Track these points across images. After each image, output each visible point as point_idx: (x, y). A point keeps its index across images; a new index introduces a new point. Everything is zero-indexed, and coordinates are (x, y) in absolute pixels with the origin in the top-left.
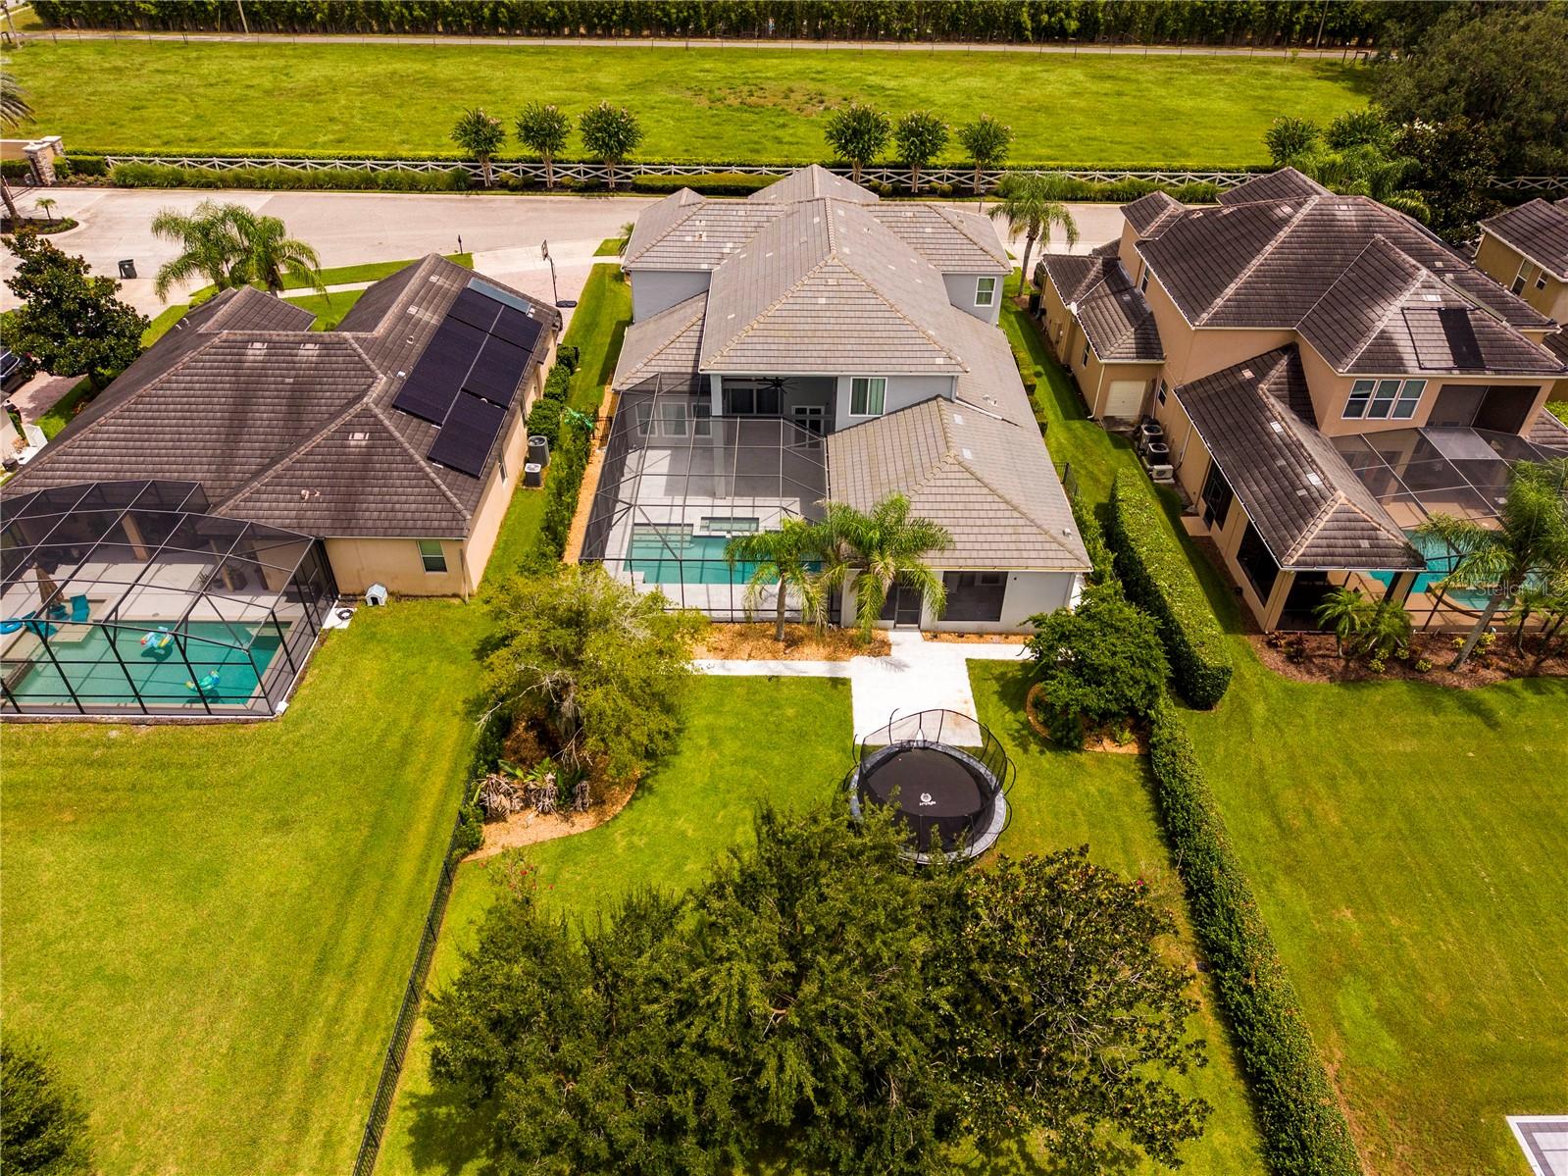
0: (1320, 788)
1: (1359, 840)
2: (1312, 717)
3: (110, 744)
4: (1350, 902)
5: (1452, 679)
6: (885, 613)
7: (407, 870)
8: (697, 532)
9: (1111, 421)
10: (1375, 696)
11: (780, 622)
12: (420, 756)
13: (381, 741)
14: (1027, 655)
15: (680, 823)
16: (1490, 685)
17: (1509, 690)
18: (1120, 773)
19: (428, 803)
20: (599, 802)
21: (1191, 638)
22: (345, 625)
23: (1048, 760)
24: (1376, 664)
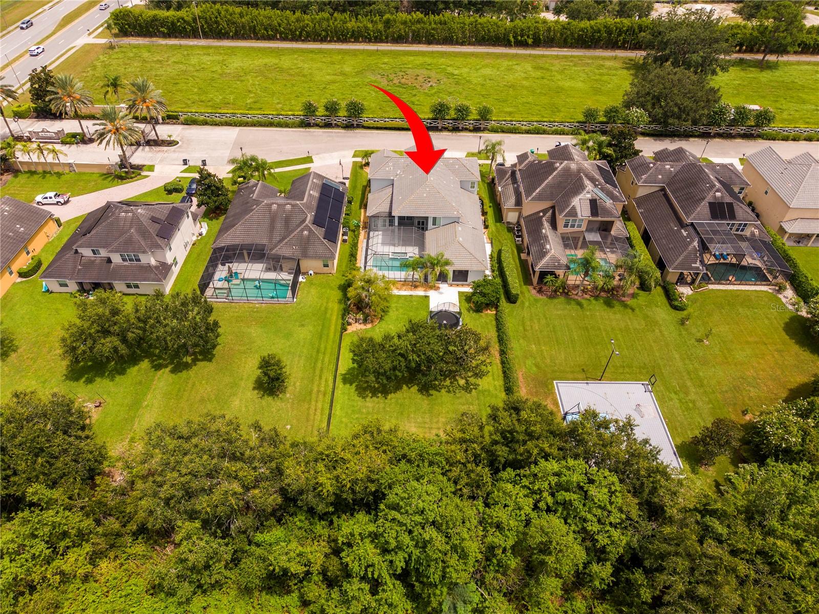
0: (536, 321)
1: (541, 332)
2: (539, 305)
3: (257, 308)
4: (535, 344)
5: (576, 297)
6: (438, 280)
7: (331, 335)
8: (391, 257)
9: (508, 223)
10: (556, 301)
11: (413, 282)
12: (329, 312)
13: (320, 309)
14: (471, 290)
15: (390, 326)
16: (585, 299)
17: (589, 300)
18: (490, 318)
19: (334, 322)
20: (372, 322)
21: (511, 286)
22: (304, 280)
23: (474, 315)
24: (558, 293)
